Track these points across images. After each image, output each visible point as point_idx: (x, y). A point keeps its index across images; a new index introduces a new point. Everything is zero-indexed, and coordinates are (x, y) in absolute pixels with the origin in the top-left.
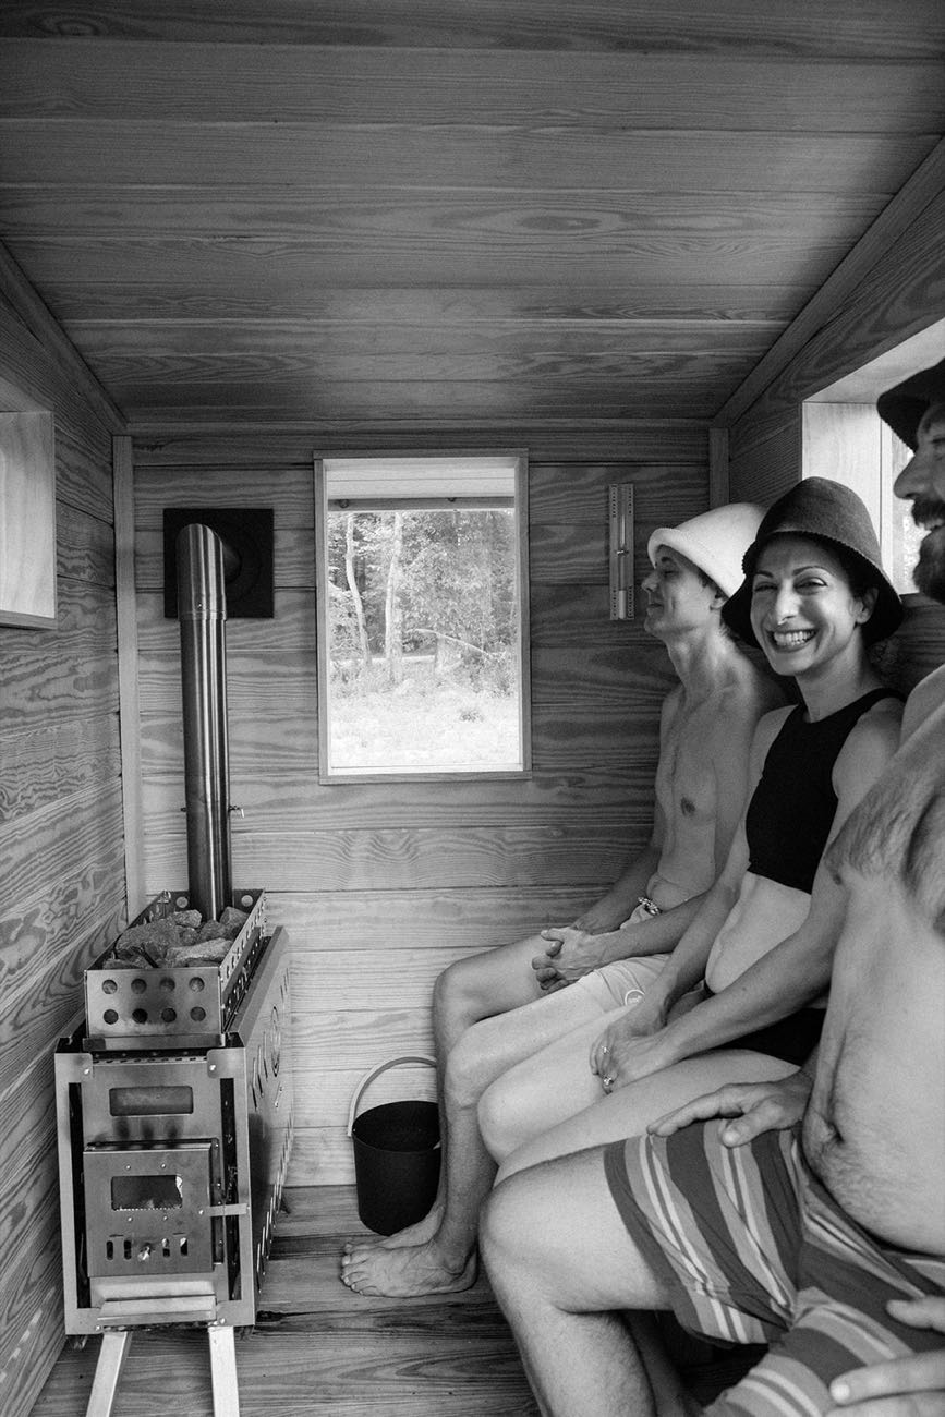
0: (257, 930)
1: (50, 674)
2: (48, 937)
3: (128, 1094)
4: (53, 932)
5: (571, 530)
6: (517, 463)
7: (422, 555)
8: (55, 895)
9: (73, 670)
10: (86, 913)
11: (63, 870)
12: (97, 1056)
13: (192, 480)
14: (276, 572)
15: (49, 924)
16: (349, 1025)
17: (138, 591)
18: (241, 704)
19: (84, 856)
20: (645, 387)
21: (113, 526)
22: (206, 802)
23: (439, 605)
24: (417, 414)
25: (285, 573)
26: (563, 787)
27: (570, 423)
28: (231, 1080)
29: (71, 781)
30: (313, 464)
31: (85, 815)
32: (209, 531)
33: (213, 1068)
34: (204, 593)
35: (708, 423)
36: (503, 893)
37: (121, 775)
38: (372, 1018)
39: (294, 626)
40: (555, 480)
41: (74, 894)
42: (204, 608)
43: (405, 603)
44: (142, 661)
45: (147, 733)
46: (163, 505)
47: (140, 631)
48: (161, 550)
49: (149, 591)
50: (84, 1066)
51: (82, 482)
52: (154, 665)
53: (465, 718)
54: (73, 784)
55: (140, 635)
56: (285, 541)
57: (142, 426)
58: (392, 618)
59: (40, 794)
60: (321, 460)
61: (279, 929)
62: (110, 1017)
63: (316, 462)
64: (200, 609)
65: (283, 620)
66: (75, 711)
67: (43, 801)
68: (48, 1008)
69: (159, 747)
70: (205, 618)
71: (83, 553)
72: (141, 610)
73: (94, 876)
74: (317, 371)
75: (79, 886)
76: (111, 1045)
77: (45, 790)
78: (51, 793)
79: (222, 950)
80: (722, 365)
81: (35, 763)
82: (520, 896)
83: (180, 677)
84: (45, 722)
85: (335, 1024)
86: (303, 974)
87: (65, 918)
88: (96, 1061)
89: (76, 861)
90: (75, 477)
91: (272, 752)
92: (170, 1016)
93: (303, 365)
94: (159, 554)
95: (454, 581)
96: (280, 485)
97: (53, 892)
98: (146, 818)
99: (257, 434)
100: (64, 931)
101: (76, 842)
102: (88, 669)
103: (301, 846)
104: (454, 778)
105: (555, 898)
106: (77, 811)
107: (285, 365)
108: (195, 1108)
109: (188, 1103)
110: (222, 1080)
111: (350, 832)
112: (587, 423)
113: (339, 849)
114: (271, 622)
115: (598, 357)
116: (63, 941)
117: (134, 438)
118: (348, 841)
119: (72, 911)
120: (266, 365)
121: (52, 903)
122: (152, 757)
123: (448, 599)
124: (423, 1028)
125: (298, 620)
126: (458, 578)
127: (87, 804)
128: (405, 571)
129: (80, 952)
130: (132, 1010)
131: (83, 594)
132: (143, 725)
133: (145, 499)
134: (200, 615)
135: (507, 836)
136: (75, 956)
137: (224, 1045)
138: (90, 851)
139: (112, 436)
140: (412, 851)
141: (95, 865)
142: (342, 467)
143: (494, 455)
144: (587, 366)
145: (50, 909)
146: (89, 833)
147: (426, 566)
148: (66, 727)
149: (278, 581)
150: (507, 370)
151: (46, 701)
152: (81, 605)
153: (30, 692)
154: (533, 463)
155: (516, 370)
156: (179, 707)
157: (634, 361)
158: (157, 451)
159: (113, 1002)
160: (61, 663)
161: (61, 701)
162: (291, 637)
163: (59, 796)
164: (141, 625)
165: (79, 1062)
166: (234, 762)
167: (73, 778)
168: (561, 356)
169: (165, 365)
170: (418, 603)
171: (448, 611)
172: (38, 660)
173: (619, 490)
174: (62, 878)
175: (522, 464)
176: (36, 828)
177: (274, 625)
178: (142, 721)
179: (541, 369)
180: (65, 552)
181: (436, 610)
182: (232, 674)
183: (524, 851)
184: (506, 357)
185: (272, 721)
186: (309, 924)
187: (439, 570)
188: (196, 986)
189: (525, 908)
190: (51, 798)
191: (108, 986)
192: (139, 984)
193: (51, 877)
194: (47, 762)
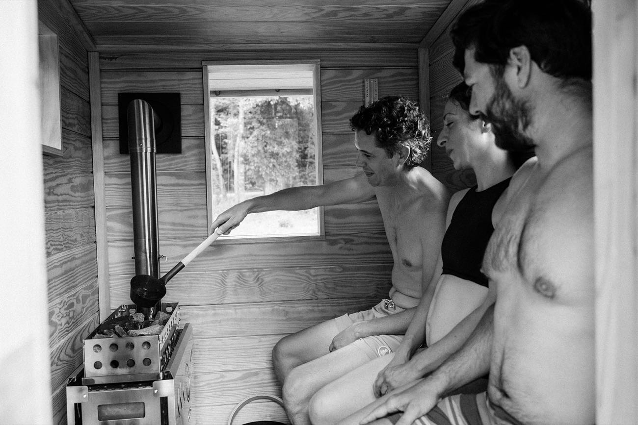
0: (175, 326)
1: (58, 181)
2: (59, 327)
3: (108, 408)
4: (61, 325)
5: (344, 104)
6: (314, 67)
7: (255, 133)
8: (62, 304)
9: (70, 181)
10: (78, 317)
11: (66, 291)
12: (90, 388)
13: (133, 77)
14: (182, 128)
15: (59, 320)
16: (226, 379)
17: (104, 139)
18: (163, 201)
19: (77, 285)
20: (383, 25)
21: (89, 103)
22: (146, 253)
23: (265, 161)
24: (259, 41)
25: (188, 129)
26: (342, 244)
27: (341, 45)
28: (166, 398)
29: (70, 242)
30: (202, 68)
31: (78, 262)
32: (146, 104)
33: (156, 391)
34: (143, 137)
35: (417, 45)
36: (310, 303)
37: (96, 242)
38: (239, 374)
39: (193, 158)
40: (335, 77)
41: (72, 305)
42: (144, 145)
43: (246, 161)
44: (107, 178)
45: (110, 218)
46: (117, 91)
47: (106, 161)
48: (117, 116)
49: (111, 139)
50: (83, 393)
51: (72, 76)
52: (114, 180)
53: (282, 226)
54: (71, 244)
55: (105, 164)
56: (187, 111)
57: (105, 46)
58: (238, 169)
59: (54, 247)
60: (206, 66)
61: (187, 326)
62: (98, 365)
63: (203, 67)
64: (142, 146)
65: (187, 155)
66: (71, 203)
67: (56, 252)
68: (59, 367)
69: (117, 226)
70: (144, 151)
71: (74, 116)
72: (106, 150)
73: (82, 296)
74: (205, 16)
75: (75, 301)
76: (98, 381)
77: (57, 245)
78: (59, 247)
79: (159, 330)
80: (424, 13)
81: (52, 230)
82: (320, 305)
83: (131, 187)
84: (56, 207)
85: (219, 379)
86: (200, 351)
87: (68, 318)
88: (90, 390)
89: (74, 287)
90: (68, 73)
91: (182, 228)
92: (131, 363)
93: (198, 12)
94: (115, 119)
95: (274, 147)
96: (183, 80)
97: (61, 302)
98: (110, 266)
99: (171, 51)
100: (67, 325)
101: (73, 276)
102: (78, 181)
103: (198, 280)
104: (282, 240)
105: (339, 306)
106: (74, 259)
107: (188, 12)
108: (146, 415)
109: (142, 413)
110: (161, 398)
111: (225, 271)
112: (351, 45)
113: (220, 281)
114: (179, 156)
115: (359, 8)
116: (66, 331)
117: (100, 53)
118: (224, 276)
119: (71, 315)
120: (177, 11)
121: (60, 309)
122: (113, 231)
123: (271, 158)
124: (269, 379)
125: (194, 155)
126: (276, 146)
127: (79, 256)
128: (245, 142)
129: (76, 338)
130: (111, 360)
131: (74, 139)
132: (108, 214)
133: (107, 88)
134: (141, 149)
135: (312, 272)
136: (73, 340)
137: (162, 378)
138: (80, 282)
139: (88, 52)
140: (260, 281)
141: (82, 291)
142: (218, 70)
143: (302, 63)
144: (352, 13)
145: (60, 312)
146: (80, 272)
147: (258, 139)
148: (67, 212)
149: (184, 133)
150: (309, 16)
151: (56, 196)
152: (74, 145)
153: (48, 190)
154: (323, 68)
155: (315, 15)
156: (130, 203)
157: (377, 10)
158: (113, 61)
159: (99, 357)
160: (64, 176)
161: (64, 197)
162: (192, 164)
163: (64, 249)
164: (106, 158)
165: (81, 391)
166: (161, 233)
167: (71, 240)
168: (339, 7)
169: (120, 11)
170: (254, 161)
171: (271, 165)
172: (52, 173)
173: (370, 82)
174: (66, 296)
175: (317, 68)
176: (52, 266)
177: (182, 158)
178: (107, 212)
179: (328, 15)
180: (65, 114)
181: (264, 165)
182: (159, 185)
183: (321, 280)
184: (308, 8)
185: (181, 211)
186: (203, 323)
187: (265, 142)
188: (145, 347)
189: (322, 311)
190: (60, 250)
191: (96, 348)
192: (114, 346)
193: (60, 294)
194: (57, 230)
